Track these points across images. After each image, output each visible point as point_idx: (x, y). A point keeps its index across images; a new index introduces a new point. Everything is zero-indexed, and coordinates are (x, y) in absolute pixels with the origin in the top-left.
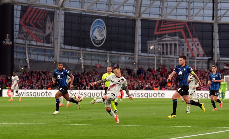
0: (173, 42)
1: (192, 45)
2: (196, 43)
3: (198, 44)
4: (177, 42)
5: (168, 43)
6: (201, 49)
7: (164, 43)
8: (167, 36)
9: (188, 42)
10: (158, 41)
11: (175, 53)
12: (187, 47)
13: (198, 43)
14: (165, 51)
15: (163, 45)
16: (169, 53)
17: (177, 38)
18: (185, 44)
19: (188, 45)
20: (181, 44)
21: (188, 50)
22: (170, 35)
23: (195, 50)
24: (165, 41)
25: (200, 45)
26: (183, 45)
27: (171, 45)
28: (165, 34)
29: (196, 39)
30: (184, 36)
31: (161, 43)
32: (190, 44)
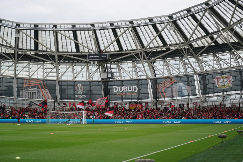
0: (34, 91)
1: (45, 93)
2: (47, 92)
3: (48, 93)
4: (36, 91)
5: (31, 92)
6: (50, 95)
7: (29, 92)
8: (30, 88)
9: (42, 91)
10: (26, 91)
11: (35, 97)
13: (48, 91)
14: (30, 96)
15: (28, 93)
17: (36, 89)
18: (41, 92)
19: (43, 93)
20: (39, 92)
22: (32, 87)
23: (46, 95)
24: (30, 90)
25: (49, 93)
26: (40, 93)
27: (33, 93)
29: (47, 89)
30: (40, 88)
31: (27, 92)
32: (44, 92)
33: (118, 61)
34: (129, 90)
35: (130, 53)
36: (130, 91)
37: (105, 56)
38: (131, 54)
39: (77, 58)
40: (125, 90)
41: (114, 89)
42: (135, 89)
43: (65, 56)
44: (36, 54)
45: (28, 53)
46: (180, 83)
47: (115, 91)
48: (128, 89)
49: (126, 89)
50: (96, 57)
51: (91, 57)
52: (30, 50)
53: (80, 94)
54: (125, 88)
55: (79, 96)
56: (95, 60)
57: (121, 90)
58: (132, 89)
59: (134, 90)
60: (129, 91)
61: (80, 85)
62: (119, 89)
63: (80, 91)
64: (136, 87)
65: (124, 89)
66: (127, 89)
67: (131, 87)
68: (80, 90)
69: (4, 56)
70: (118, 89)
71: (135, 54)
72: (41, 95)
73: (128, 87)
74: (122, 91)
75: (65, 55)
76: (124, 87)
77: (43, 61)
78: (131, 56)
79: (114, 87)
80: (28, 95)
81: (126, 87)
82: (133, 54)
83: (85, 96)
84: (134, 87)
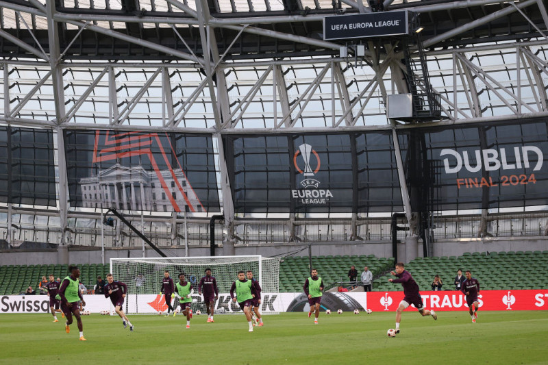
0: (132, 181)
1: (173, 185)
2: (180, 181)
3: (184, 184)
4: (140, 180)
5: (123, 181)
6: (192, 195)
7: (115, 182)
8: (118, 165)
9: (162, 180)
10: (101, 178)
11: (137, 204)
12: (161, 191)
13: (185, 179)
17: (138, 169)
18: (158, 184)
19: (164, 186)
20: (149, 184)
21: (164, 198)
23: (180, 196)
24: (119, 177)
25: (188, 185)
26: (153, 187)
27: (128, 186)
29: (179, 172)
30: (155, 167)
31: (107, 182)
32: (168, 182)
33: (459, 41)
34: (508, 163)
36: (512, 167)
37: (396, 23)
38: (508, 10)
39: (290, 37)
40: (492, 164)
41: (446, 162)
42: (533, 158)
43: (241, 29)
44: (133, 29)
45: (103, 25)
47: (448, 170)
48: (504, 158)
49: (493, 159)
50: (358, 26)
51: (337, 27)
52: (108, 12)
53: (311, 189)
54: (490, 155)
55: (308, 193)
56: (358, 42)
57: (473, 165)
58: (518, 159)
59: (527, 165)
60: (506, 167)
61: (309, 148)
62: (467, 161)
63: (308, 172)
64: (535, 149)
65: (487, 160)
66: (499, 158)
67: (517, 150)
68: (308, 169)
70: (460, 163)
72: (159, 197)
73: (503, 151)
74: (478, 168)
76: (486, 152)
77: (161, 56)
78: (509, 15)
79: (444, 152)
80: (109, 197)
81: (494, 151)
82: (517, 8)
83: (329, 193)
84: (526, 149)
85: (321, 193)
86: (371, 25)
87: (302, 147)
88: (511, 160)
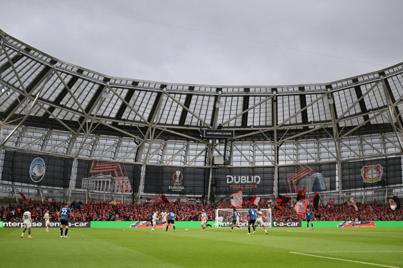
0: (106, 180)
1: (123, 182)
2: (126, 181)
3: (127, 182)
4: (110, 180)
5: (102, 180)
6: (129, 186)
7: (98, 180)
8: (101, 174)
9: (119, 180)
10: (92, 179)
11: (106, 189)
12: (118, 184)
13: (128, 181)
14: (98, 187)
15: (96, 182)
16: (101, 189)
17: (110, 176)
18: (117, 182)
19: (119, 183)
20: (113, 181)
21: (118, 186)
22: (104, 173)
23: (125, 186)
24: (99, 178)
25: (129, 183)
26: (115, 182)
27: (104, 182)
28: (100, 173)
29: (126, 178)
30: (117, 175)
31: (95, 180)
32: (121, 182)
35: (258, 130)
36: (250, 182)
37: (230, 134)
38: (258, 132)
39: (179, 134)
40: (244, 181)
41: (228, 179)
42: (257, 179)
43: (164, 130)
44: (114, 124)
45: (103, 122)
46: (318, 174)
47: (228, 182)
48: (248, 179)
50: (217, 133)
51: (209, 133)
52: (109, 118)
53: (176, 186)
54: (244, 178)
55: (175, 187)
56: (210, 138)
57: (237, 180)
58: (252, 180)
59: (255, 182)
60: (248, 182)
61: (180, 172)
62: (235, 179)
63: (177, 180)
64: (259, 177)
65: (242, 179)
66: (246, 179)
67: (252, 177)
69: (62, 125)
70: (233, 180)
71: (264, 133)
72: (116, 187)
73: (248, 177)
74: (239, 182)
75: (163, 128)
76: (242, 177)
77: (122, 135)
78: (259, 134)
79: (228, 176)
80: (95, 185)
81: (245, 177)
82: (262, 132)
83: (183, 188)
84: (255, 177)
85: (180, 187)
86: (221, 134)
87: (177, 172)
88: (250, 180)
